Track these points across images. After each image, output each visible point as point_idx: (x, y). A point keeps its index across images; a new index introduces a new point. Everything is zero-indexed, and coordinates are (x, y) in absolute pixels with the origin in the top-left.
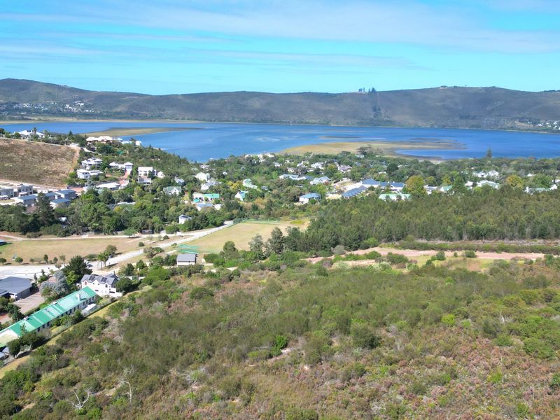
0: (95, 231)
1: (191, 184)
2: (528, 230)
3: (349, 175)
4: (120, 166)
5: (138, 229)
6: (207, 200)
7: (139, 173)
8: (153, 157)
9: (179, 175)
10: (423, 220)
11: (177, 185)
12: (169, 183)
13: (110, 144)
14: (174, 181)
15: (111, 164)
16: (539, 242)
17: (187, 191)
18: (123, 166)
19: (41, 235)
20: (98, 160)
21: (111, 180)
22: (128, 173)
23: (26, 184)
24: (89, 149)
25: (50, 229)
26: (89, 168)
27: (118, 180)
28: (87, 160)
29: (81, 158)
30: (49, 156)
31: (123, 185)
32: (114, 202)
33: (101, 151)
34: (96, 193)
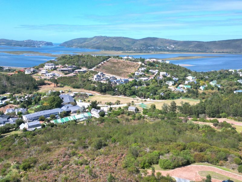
0: (124, 95)
1: (180, 81)
5: (139, 96)
6: (184, 88)
7: (160, 74)
8: (171, 68)
11: (173, 80)
12: (170, 79)
13: (154, 62)
15: (150, 71)
17: (177, 83)
18: (154, 71)
19: (106, 94)
20: (145, 68)
21: (147, 77)
22: (155, 74)
23: (114, 76)
24: (144, 64)
25: (110, 92)
26: (141, 71)
27: (149, 77)
28: (141, 68)
29: (140, 68)
30: (128, 66)
31: (150, 78)
32: (141, 85)
33: (149, 65)
34: (136, 81)
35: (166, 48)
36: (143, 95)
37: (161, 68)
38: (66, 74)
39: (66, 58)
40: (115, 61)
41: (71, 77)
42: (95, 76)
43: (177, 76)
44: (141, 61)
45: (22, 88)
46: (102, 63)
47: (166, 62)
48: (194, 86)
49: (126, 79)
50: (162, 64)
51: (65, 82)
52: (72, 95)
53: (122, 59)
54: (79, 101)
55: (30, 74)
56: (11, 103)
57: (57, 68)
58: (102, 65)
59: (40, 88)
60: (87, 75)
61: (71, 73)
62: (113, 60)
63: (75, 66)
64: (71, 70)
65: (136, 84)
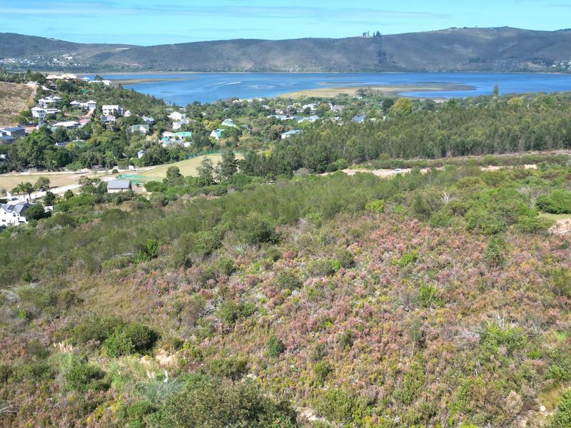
0: (38, 168)
1: (161, 123)
2: (522, 142)
3: (341, 113)
4: (82, 104)
5: (87, 164)
6: (177, 139)
7: (104, 111)
8: (122, 96)
9: (148, 114)
10: (400, 136)
11: (144, 123)
12: (137, 121)
13: (74, 83)
14: (142, 119)
15: (72, 103)
16: (534, 153)
17: (156, 130)
18: (86, 104)
21: (70, 119)
22: (91, 112)
24: (48, 87)
26: (46, 106)
27: (78, 119)
28: (44, 98)
29: (38, 97)
31: (83, 123)
32: (67, 139)
33: (62, 90)
34: (49, 131)
35: (51, 61)
47: (103, 81)
48: (197, 132)
49: (13, 127)
50: (97, 88)
65: (52, 138)
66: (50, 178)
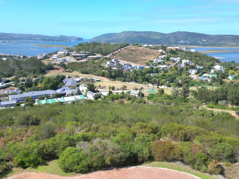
0: (136, 82)
1: (205, 69)
4: (174, 59)
5: (152, 83)
7: (182, 62)
8: (196, 56)
9: (201, 65)
11: (196, 69)
12: (193, 68)
13: (177, 50)
14: (196, 67)
15: (170, 58)
17: (201, 72)
18: (176, 59)
19: (116, 80)
20: (165, 56)
21: (166, 65)
22: (177, 62)
23: (129, 63)
24: (165, 51)
25: (120, 78)
26: (160, 59)
27: (169, 65)
28: (161, 56)
30: (147, 54)
32: (158, 72)
33: (170, 53)
34: (153, 68)
35: (196, 42)
36: (156, 82)
37: (185, 56)
38: (78, 60)
39: (83, 45)
40: (133, 49)
41: (82, 63)
42: (108, 63)
43: (202, 65)
44: (161, 49)
45: (29, 71)
46: (119, 50)
47: (191, 50)
48: (221, 75)
49: (141, 66)
50: (186, 53)
51: (75, 67)
52: (78, 79)
53: (141, 46)
54: (83, 86)
55: (41, 59)
56: (12, 86)
57: (71, 54)
58: (119, 52)
59: (48, 73)
60: (100, 62)
61: (84, 59)
62: (131, 48)
63: (89, 52)
64: (84, 56)
65: (152, 71)
66: (127, 86)
